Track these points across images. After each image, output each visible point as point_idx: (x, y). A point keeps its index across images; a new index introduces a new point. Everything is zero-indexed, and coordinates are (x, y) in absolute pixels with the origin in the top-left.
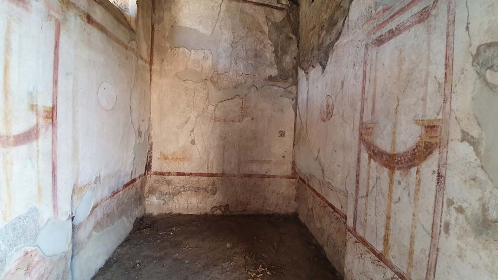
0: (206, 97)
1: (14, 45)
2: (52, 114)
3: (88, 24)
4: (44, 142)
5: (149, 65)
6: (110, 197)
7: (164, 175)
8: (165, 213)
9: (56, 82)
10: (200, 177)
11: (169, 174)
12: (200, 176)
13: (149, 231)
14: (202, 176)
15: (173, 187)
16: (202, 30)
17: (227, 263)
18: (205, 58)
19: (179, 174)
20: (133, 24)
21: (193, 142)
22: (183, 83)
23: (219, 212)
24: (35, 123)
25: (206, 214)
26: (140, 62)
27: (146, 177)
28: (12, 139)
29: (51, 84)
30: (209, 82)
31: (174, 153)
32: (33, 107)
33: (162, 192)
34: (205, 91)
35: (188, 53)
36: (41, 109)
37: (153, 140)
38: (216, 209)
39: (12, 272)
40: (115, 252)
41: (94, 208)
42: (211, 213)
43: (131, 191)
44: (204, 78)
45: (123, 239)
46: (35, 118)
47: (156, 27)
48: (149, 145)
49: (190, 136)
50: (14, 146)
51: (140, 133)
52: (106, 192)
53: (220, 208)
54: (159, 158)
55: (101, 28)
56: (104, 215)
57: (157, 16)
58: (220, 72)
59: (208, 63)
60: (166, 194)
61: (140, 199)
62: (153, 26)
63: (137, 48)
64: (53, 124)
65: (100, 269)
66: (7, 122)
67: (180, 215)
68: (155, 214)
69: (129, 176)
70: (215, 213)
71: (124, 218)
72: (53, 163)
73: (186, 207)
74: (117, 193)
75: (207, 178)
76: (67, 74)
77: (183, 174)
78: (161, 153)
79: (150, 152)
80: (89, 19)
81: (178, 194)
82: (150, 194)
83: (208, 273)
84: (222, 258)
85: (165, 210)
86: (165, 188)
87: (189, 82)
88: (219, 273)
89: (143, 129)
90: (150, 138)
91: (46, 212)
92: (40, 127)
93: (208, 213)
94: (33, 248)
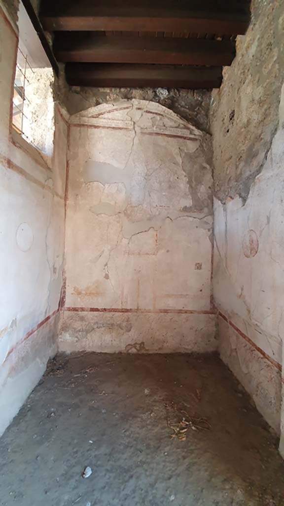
0: (120, 230)
3: (9, 169)
5: (63, 200)
6: (25, 339)
7: (77, 311)
8: (79, 351)
10: (114, 313)
11: (83, 309)
12: (114, 311)
13: (62, 373)
14: (116, 312)
15: (87, 323)
16: (116, 164)
17: (147, 413)
18: (119, 191)
19: (92, 310)
20: (49, 162)
21: (107, 277)
22: (97, 217)
23: (134, 350)
25: (120, 353)
26: (56, 199)
27: (59, 314)
30: (122, 215)
31: (88, 288)
33: (75, 329)
34: (118, 224)
35: (102, 187)
37: (66, 275)
38: (131, 347)
40: (29, 398)
42: (125, 352)
43: (45, 329)
44: (118, 211)
45: (36, 383)
47: (71, 162)
48: (63, 280)
49: (104, 271)
51: (55, 269)
52: (22, 334)
53: (134, 346)
54: (72, 294)
55: (21, 171)
56: (19, 358)
57: (71, 153)
58: (134, 205)
59: (122, 196)
60: (79, 331)
61: (53, 337)
62: (67, 162)
63: (53, 185)
65: (14, 418)
67: (94, 353)
68: (68, 352)
69: (44, 314)
70: (130, 351)
71: (38, 359)
73: (100, 344)
74: (31, 334)
75: (121, 313)
77: (97, 310)
78: (75, 288)
79: (64, 287)
80: (10, 164)
81: (92, 331)
82: (62, 330)
83: (127, 427)
84: (141, 407)
85: (78, 348)
86: (78, 325)
87: (103, 215)
88: (138, 427)
89: (57, 266)
90: (64, 273)
93: (122, 352)
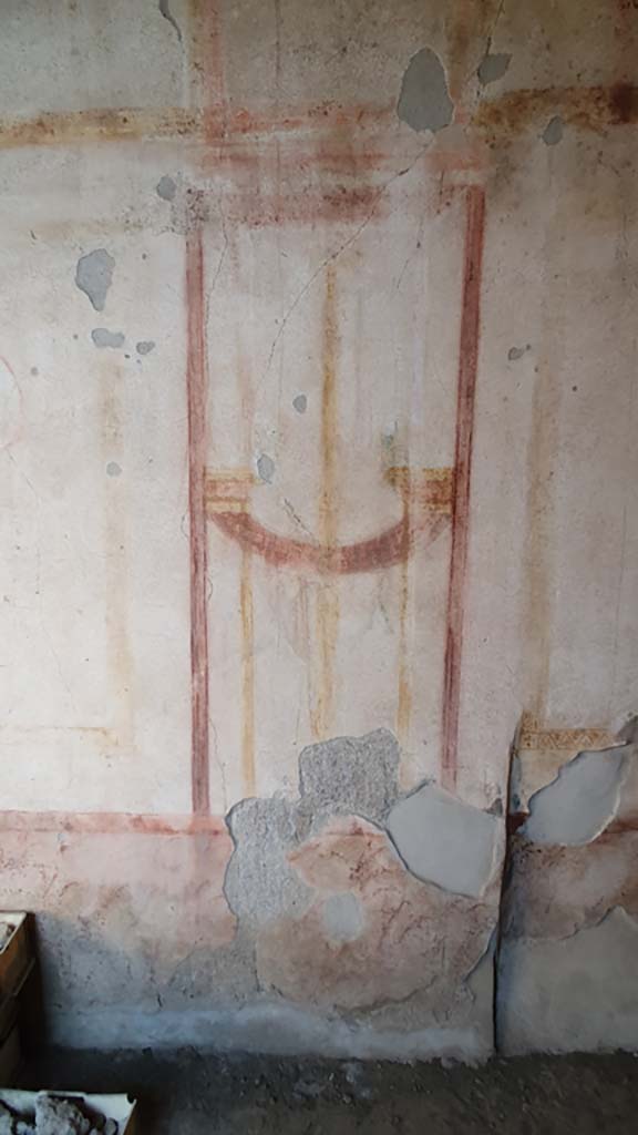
1: (346, 328)
2: (452, 492)
4: (423, 571)
9: (467, 391)
24: (399, 516)
28: (339, 556)
29: (450, 402)
32: (394, 476)
36: (418, 478)
39: (322, 850)
41: (624, 826)
46: (400, 505)
50: (343, 572)
64: (457, 520)
66: (328, 515)
72: (450, 631)
76: (514, 354)
91: (419, 760)
92: (413, 527)
94: (375, 831)
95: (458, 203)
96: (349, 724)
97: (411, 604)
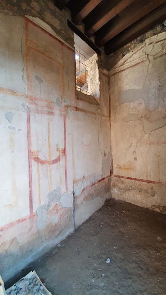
0: (142, 129)
1: (51, 130)
2: (64, 151)
3: (76, 111)
4: (62, 162)
5: (108, 118)
6: (91, 186)
7: (120, 177)
8: (122, 200)
9: (65, 139)
10: (142, 182)
11: (122, 177)
12: (141, 181)
13: (111, 208)
14: (143, 181)
15: (125, 185)
16: (136, 87)
17: (154, 251)
18: (140, 104)
19: (128, 178)
20: (98, 101)
21: (135, 159)
22: (127, 123)
23: (157, 210)
24: (59, 155)
25: (148, 209)
26: (103, 118)
27: (111, 177)
28: (52, 162)
29: (63, 139)
30: (143, 119)
31: (125, 165)
32: (58, 150)
33: (119, 187)
34: (141, 125)
35: (129, 105)
36: (60, 150)
37: (113, 157)
38: (155, 207)
39: (51, 210)
40: (94, 214)
41: (83, 190)
42: (151, 209)
43: (103, 184)
44: (140, 117)
45: (98, 209)
46: (59, 154)
47: (111, 97)
48: (111, 160)
49: (133, 155)
50: (53, 164)
51: (105, 155)
52: (89, 184)
53: (159, 207)
54: (116, 168)
55: (82, 110)
56: (88, 194)
57: (111, 91)
58: (151, 110)
59: (143, 106)
60: (122, 189)
61: (108, 189)
62: (110, 97)
63: (101, 112)
64: (65, 155)
66: (50, 156)
67: (130, 204)
68: (117, 199)
69: (101, 176)
70: (155, 210)
71: (99, 197)
72: (65, 170)
73: (134, 200)
74: (95, 184)
75: (147, 183)
76: (69, 134)
77: (131, 179)
78: (118, 164)
79: (112, 164)
80: (77, 109)
81: (128, 190)
82: (113, 187)
83: (138, 251)
84: (151, 246)
85: (121, 198)
86: (120, 185)
87: (130, 121)
88: (145, 256)
89: (107, 152)
90: (112, 156)
91: (63, 190)
92: (60, 156)
93: (149, 208)
94: (59, 203)
95: (63, 116)
96: (54, 187)
97: (61, 168)
